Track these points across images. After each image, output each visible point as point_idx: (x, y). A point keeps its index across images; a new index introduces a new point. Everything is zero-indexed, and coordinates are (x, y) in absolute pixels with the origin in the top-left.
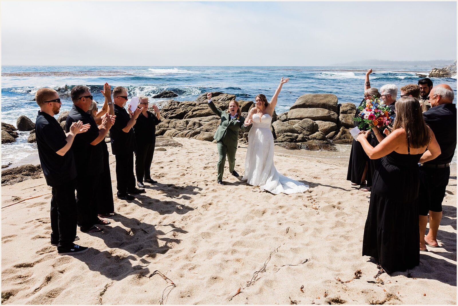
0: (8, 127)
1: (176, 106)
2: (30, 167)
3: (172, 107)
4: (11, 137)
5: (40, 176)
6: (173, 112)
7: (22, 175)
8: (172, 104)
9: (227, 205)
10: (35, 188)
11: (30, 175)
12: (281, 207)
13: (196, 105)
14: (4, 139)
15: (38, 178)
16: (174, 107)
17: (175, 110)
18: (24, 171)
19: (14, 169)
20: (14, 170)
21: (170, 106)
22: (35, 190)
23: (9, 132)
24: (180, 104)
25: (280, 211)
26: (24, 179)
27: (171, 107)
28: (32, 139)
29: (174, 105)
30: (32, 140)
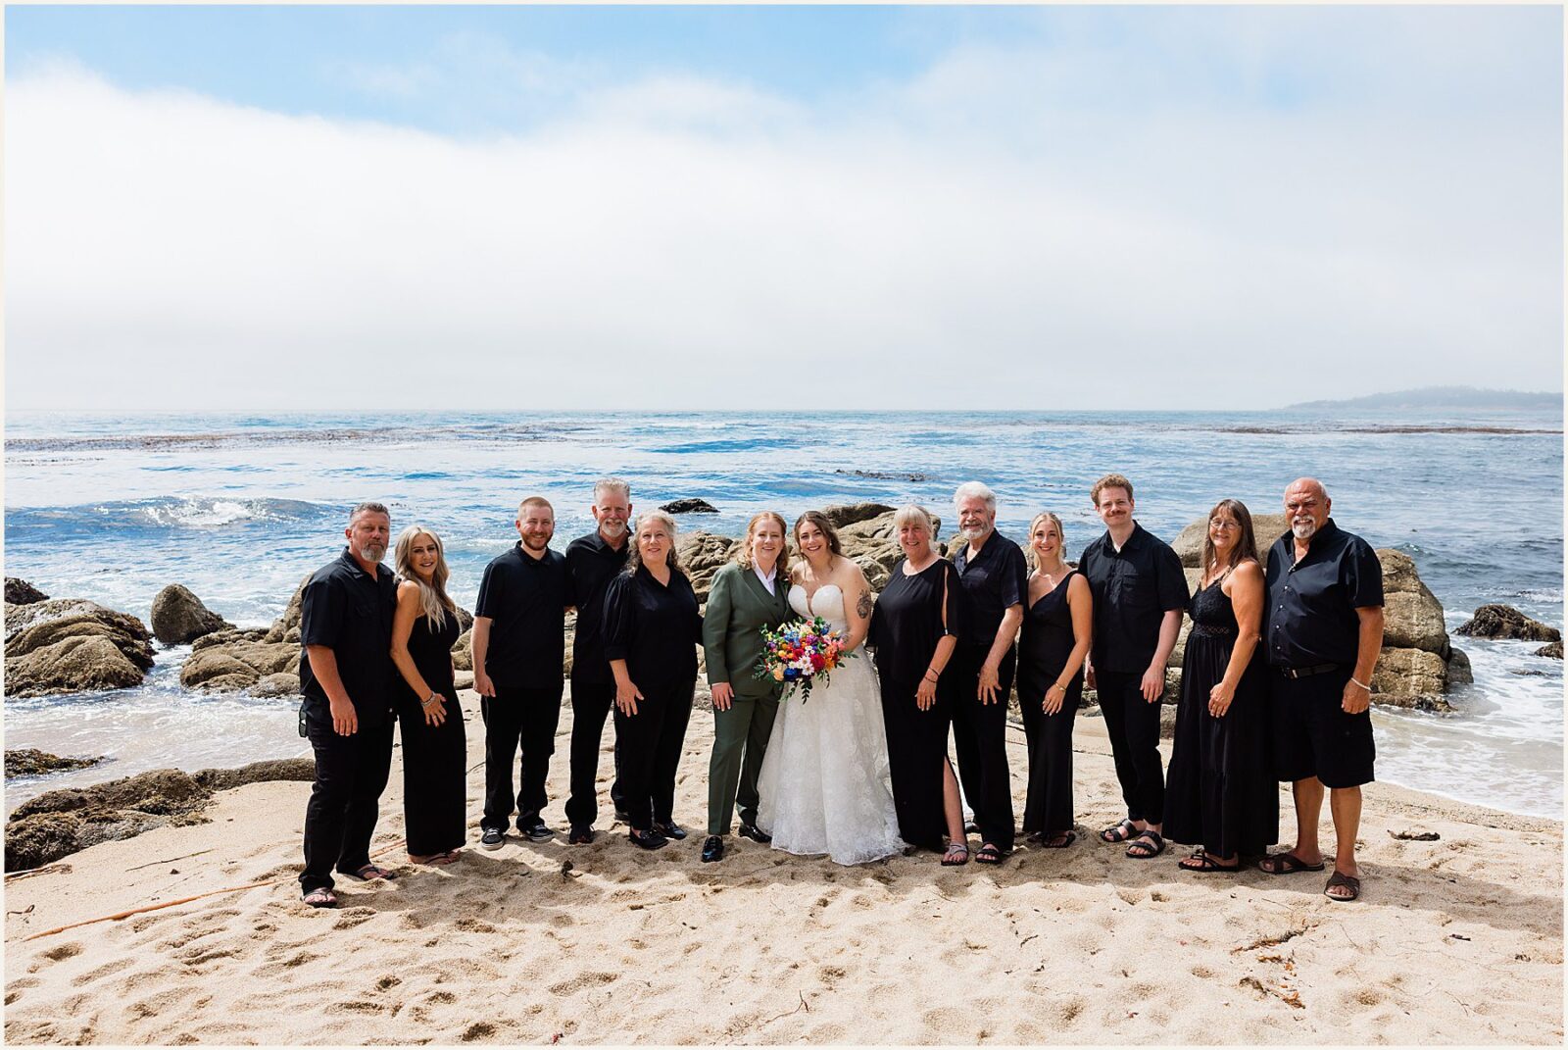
0: (120, 625)
1: (717, 555)
2: (170, 778)
3: (703, 560)
4: (125, 661)
5: (203, 817)
6: (707, 575)
7: (141, 809)
8: (702, 547)
9: (914, 972)
10: (175, 866)
11: (168, 811)
12: (1143, 991)
13: (792, 553)
14: (101, 667)
15: (192, 823)
16: (709, 558)
17: (712, 568)
18: (148, 796)
19: (112, 784)
20: (115, 789)
21: (696, 554)
22: (175, 872)
23: (120, 645)
24: (731, 548)
25: (1142, 1006)
26: (146, 824)
27: (698, 558)
28: (195, 672)
29: (712, 550)
30: (197, 674)
